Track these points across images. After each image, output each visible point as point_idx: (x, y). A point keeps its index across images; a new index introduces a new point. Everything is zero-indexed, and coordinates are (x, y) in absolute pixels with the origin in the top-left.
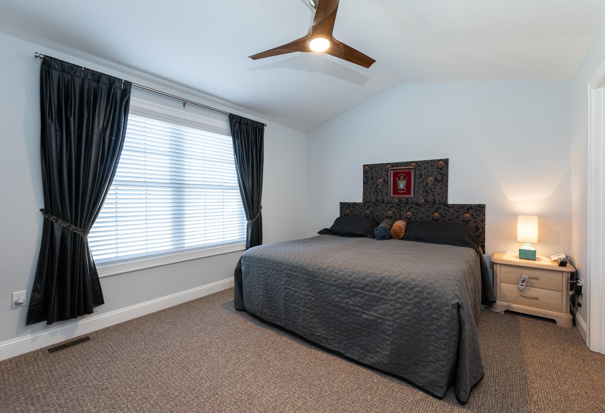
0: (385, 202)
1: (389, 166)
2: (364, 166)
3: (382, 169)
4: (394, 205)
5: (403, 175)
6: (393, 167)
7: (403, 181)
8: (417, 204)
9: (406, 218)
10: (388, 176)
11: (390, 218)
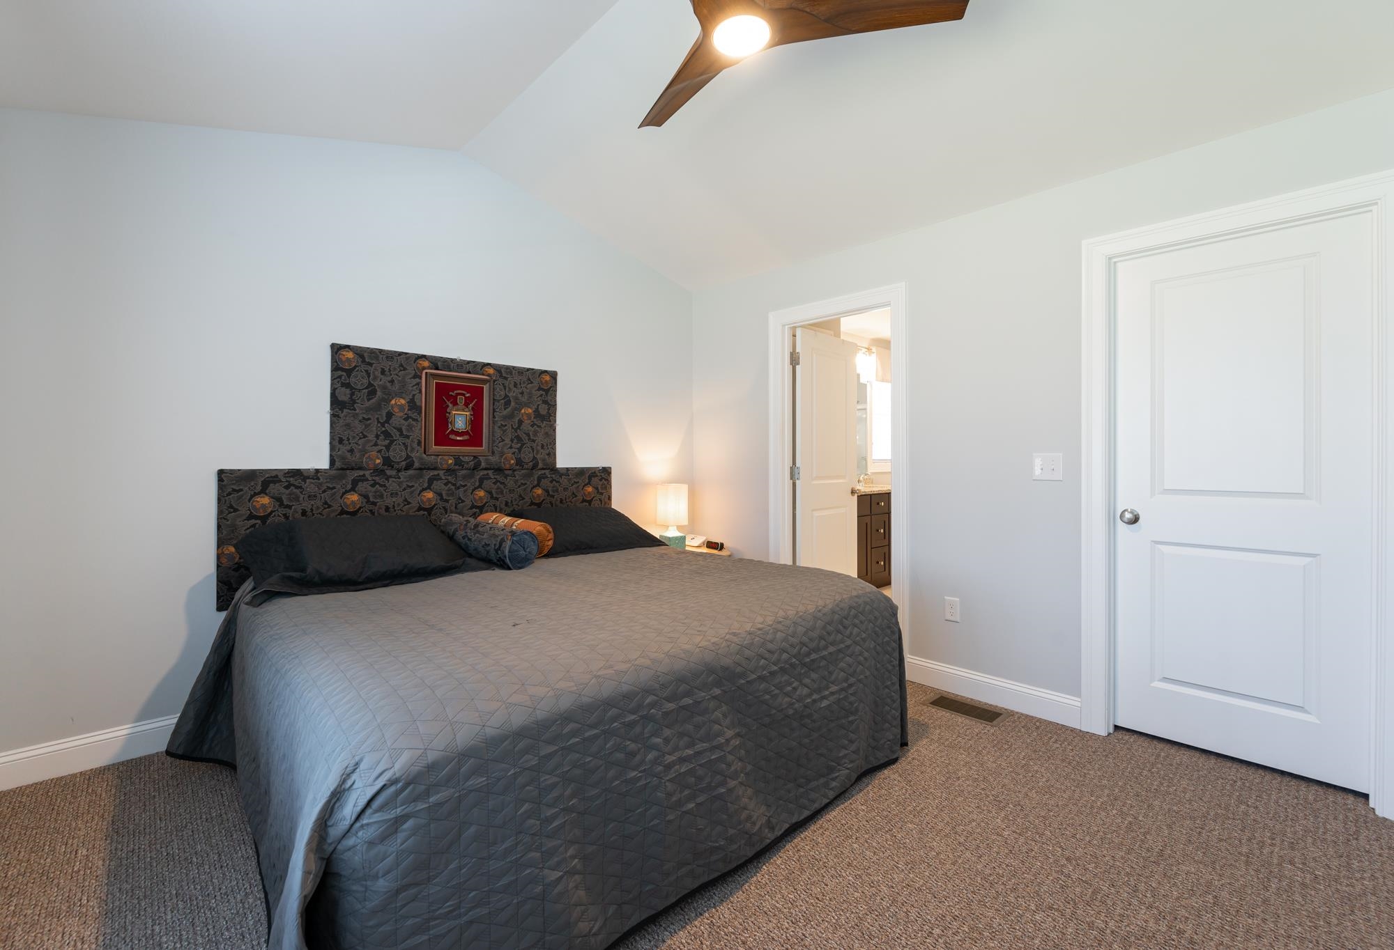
0: (417, 465)
1: (426, 364)
2: (336, 348)
3: (403, 369)
4: (441, 473)
5: (463, 395)
6: (437, 369)
7: (463, 410)
8: (499, 470)
9: (473, 507)
10: (421, 390)
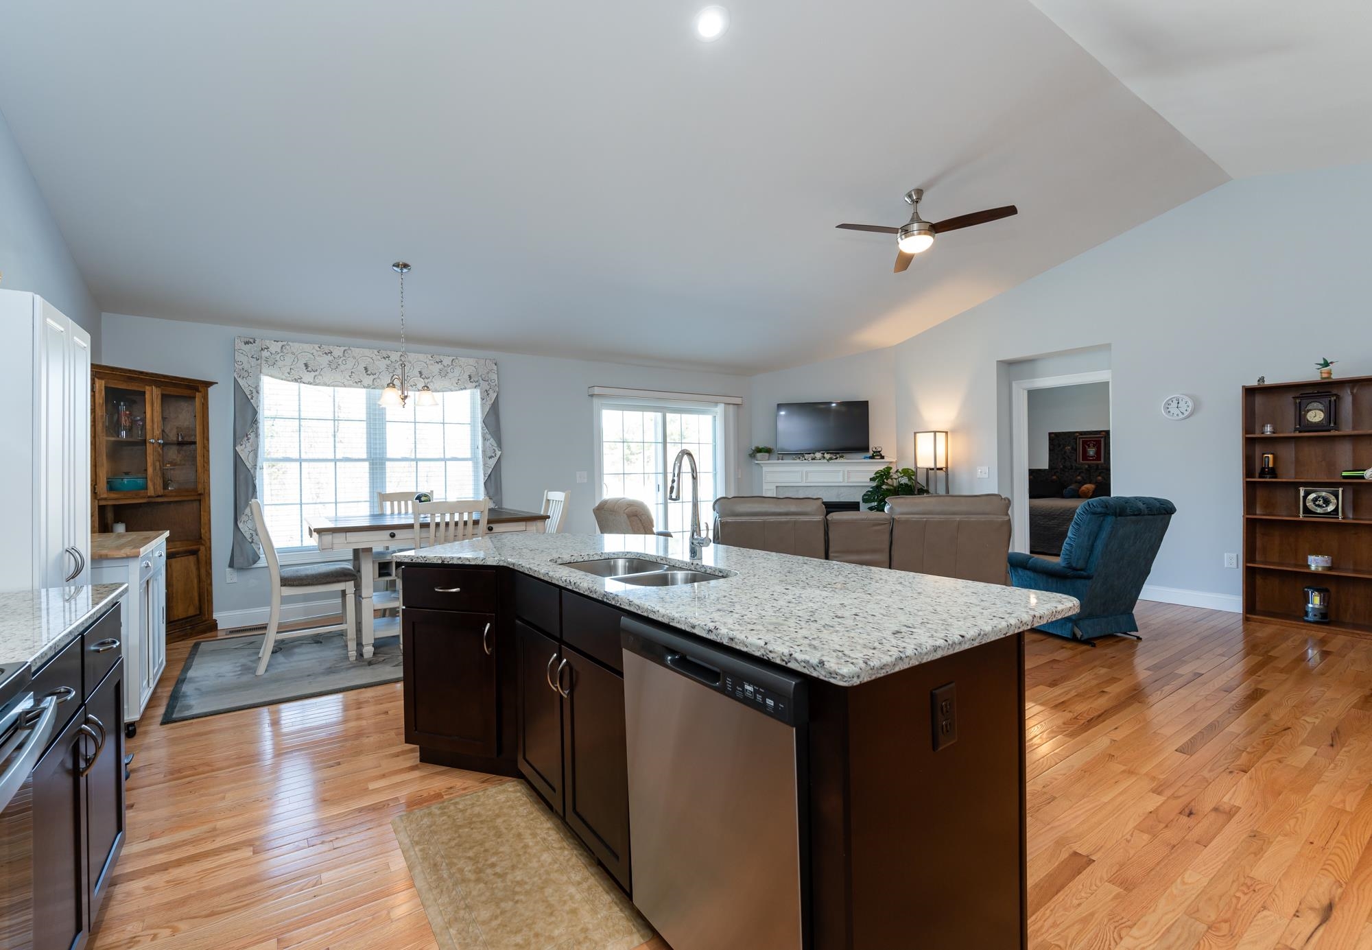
0: (1074, 468)
2: (1050, 434)
3: (1069, 437)
9: (1096, 482)
10: (1076, 444)
11: (1079, 483)
